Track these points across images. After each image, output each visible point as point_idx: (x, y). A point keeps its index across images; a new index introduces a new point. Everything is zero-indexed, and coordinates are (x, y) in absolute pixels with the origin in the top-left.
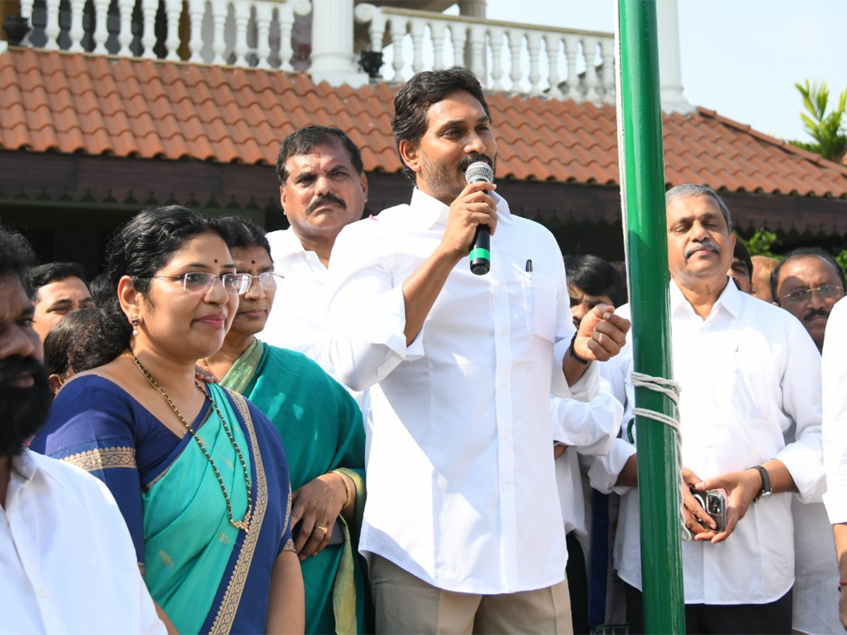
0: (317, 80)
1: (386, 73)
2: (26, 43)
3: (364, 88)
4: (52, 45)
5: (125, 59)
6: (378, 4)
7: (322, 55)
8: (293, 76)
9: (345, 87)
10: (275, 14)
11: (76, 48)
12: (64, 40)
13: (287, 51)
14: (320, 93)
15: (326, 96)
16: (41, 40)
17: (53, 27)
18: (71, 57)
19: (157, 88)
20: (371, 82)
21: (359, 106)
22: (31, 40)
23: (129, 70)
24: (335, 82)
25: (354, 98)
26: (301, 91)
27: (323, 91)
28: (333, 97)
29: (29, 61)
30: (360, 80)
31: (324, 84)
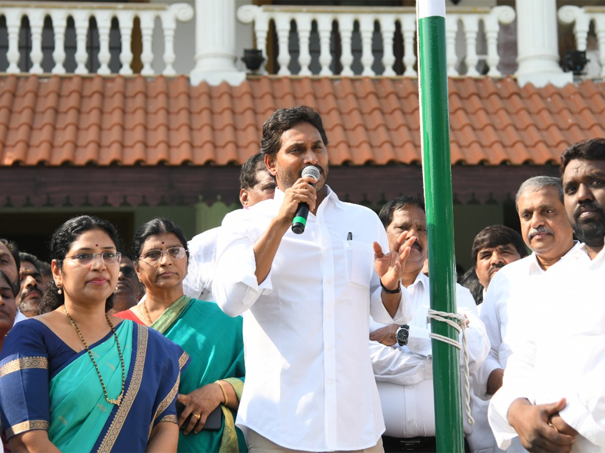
0: (522, 83)
1: (592, 70)
2: (263, 72)
3: (568, 86)
4: (284, 72)
5: (347, 78)
6: (580, 5)
7: (527, 59)
8: (500, 80)
9: (550, 86)
10: (481, 24)
11: (305, 72)
12: (294, 66)
13: (493, 57)
14: (524, 94)
15: (530, 97)
16: (274, 67)
17: (284, 56)
18: (300, 80)
19: (373, 102)
20: (575, 80)
21: (560, 104)
22: (267, 69)
23: (348, 88)
24: (540, 83)
25: (557, 97)
26: (505, 94)
27: (529, 93)
28: (536, 98)
29: (264, 87)
30: (564, 79)
31: (529, 86)
